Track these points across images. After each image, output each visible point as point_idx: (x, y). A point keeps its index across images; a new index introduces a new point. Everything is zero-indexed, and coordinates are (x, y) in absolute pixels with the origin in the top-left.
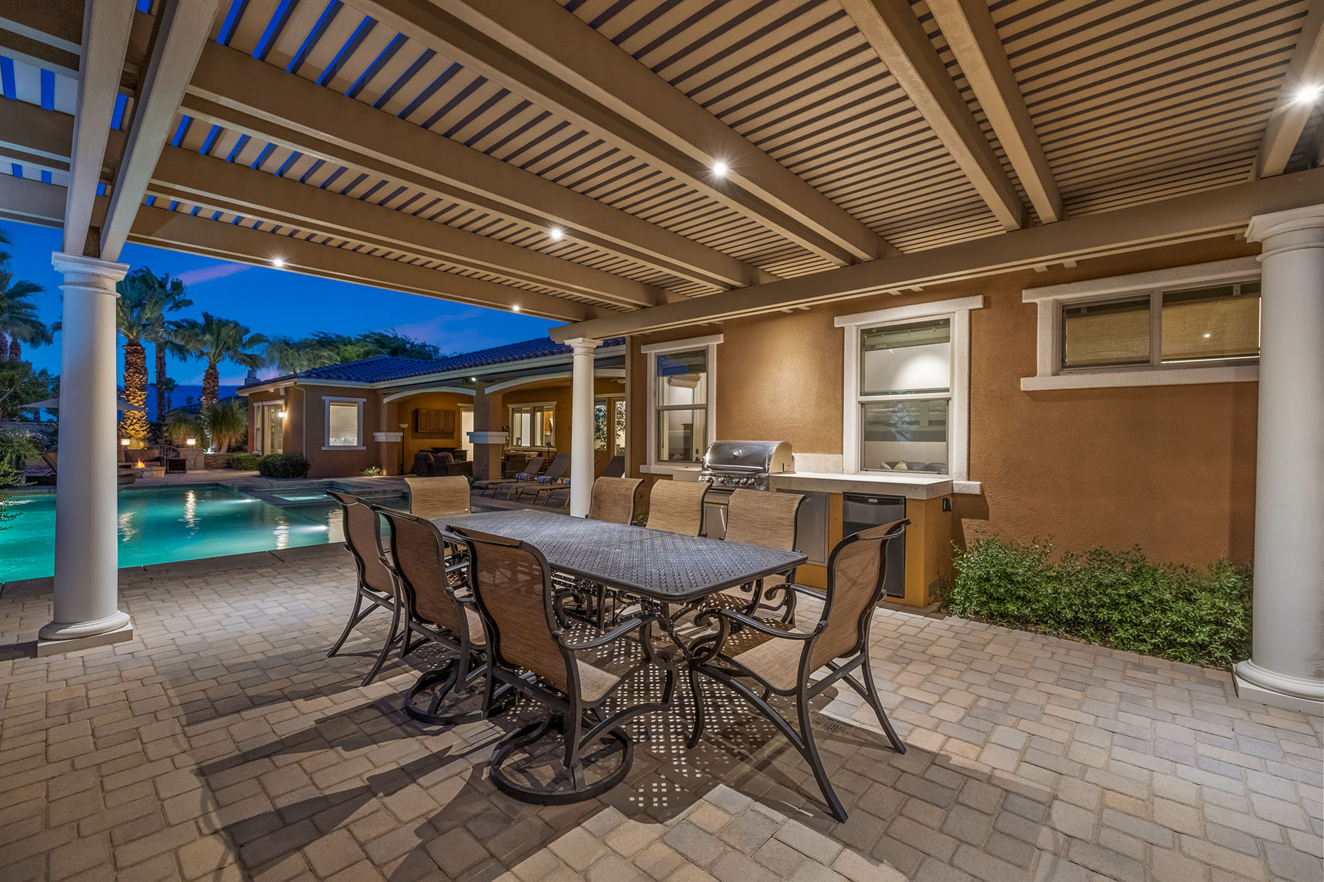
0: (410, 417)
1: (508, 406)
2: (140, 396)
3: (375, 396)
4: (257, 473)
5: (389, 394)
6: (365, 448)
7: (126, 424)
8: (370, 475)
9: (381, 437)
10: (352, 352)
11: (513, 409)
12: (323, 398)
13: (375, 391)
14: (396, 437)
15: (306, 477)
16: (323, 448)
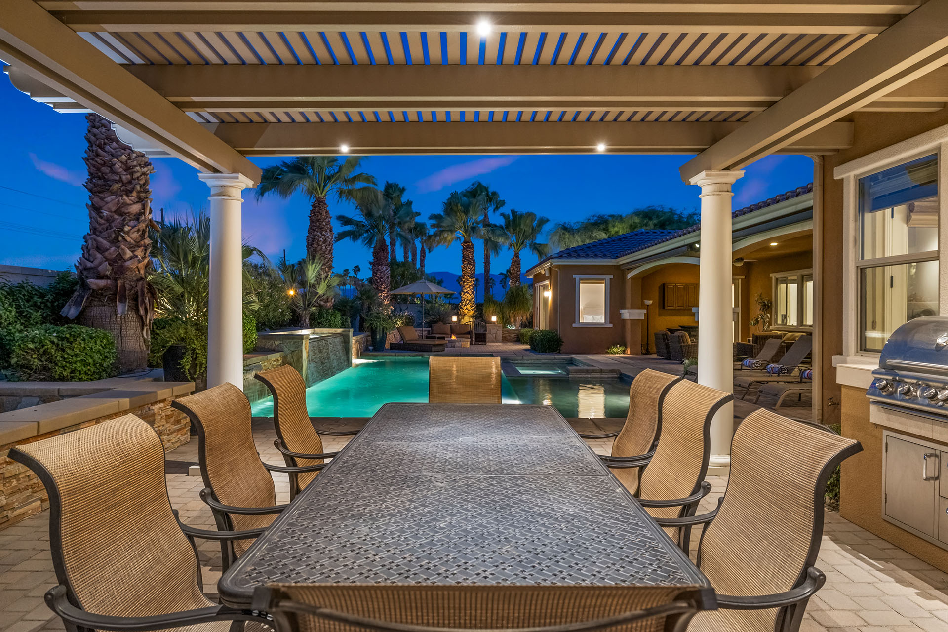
0: (656, 294)
1: (771, 275)
2: (471, 282)
3: (619, 272)
4: (528, 347)
5: (632, 269)
6: (611, 326)
7: (462, 305)
8: (615, 353)
9: (626, 314)
10: (619, 229)
11: (777, 279)
12: (574, 276)
13: (618, 267)
14: (639, 314)
15: (559, 352)
16: (574, 325)
